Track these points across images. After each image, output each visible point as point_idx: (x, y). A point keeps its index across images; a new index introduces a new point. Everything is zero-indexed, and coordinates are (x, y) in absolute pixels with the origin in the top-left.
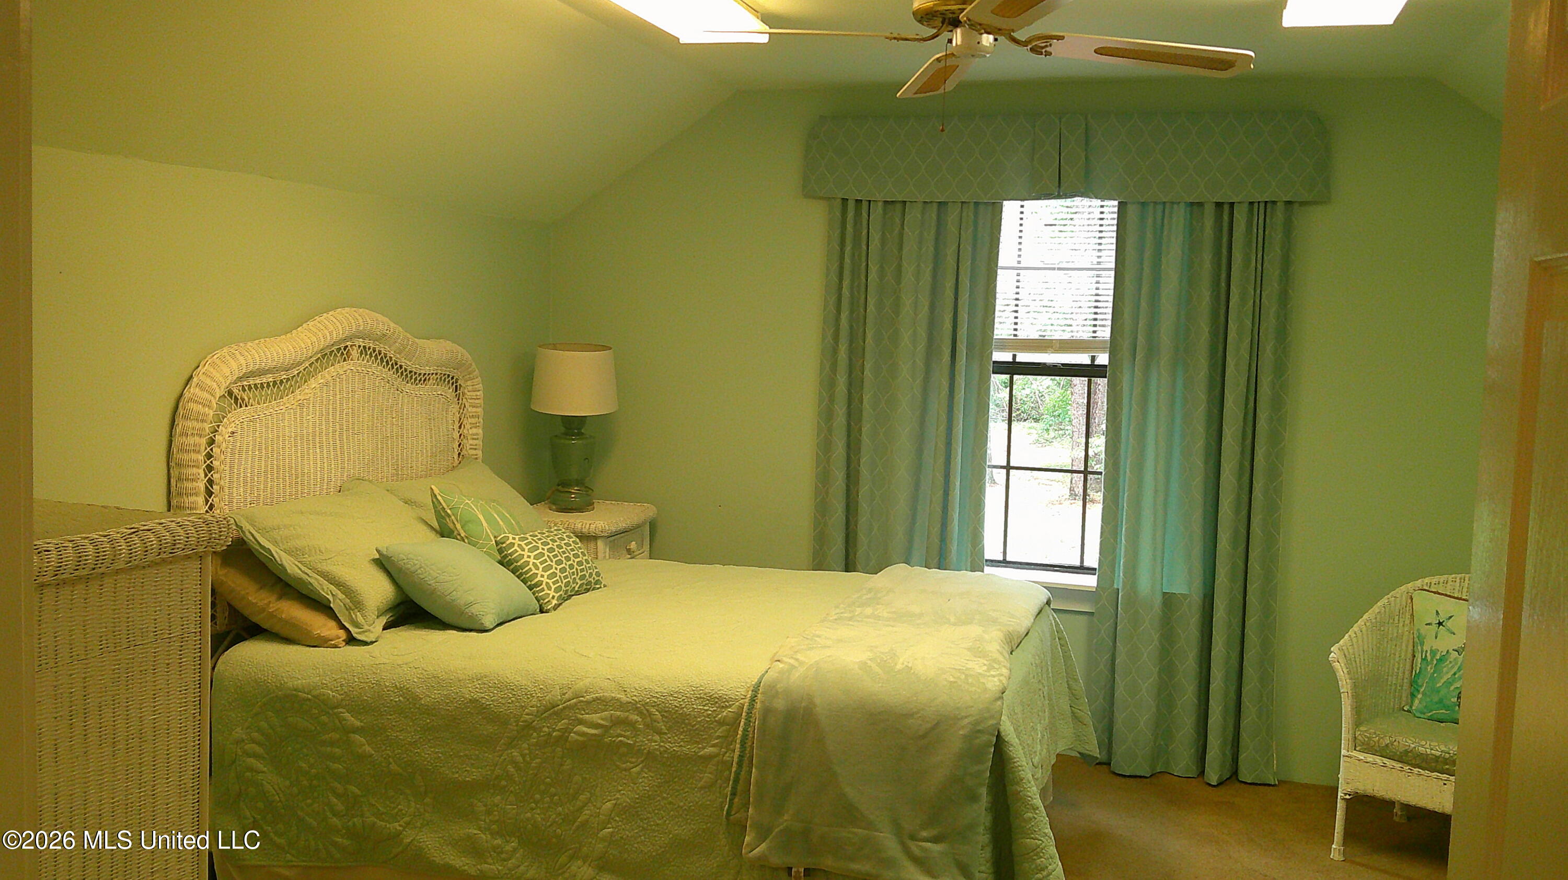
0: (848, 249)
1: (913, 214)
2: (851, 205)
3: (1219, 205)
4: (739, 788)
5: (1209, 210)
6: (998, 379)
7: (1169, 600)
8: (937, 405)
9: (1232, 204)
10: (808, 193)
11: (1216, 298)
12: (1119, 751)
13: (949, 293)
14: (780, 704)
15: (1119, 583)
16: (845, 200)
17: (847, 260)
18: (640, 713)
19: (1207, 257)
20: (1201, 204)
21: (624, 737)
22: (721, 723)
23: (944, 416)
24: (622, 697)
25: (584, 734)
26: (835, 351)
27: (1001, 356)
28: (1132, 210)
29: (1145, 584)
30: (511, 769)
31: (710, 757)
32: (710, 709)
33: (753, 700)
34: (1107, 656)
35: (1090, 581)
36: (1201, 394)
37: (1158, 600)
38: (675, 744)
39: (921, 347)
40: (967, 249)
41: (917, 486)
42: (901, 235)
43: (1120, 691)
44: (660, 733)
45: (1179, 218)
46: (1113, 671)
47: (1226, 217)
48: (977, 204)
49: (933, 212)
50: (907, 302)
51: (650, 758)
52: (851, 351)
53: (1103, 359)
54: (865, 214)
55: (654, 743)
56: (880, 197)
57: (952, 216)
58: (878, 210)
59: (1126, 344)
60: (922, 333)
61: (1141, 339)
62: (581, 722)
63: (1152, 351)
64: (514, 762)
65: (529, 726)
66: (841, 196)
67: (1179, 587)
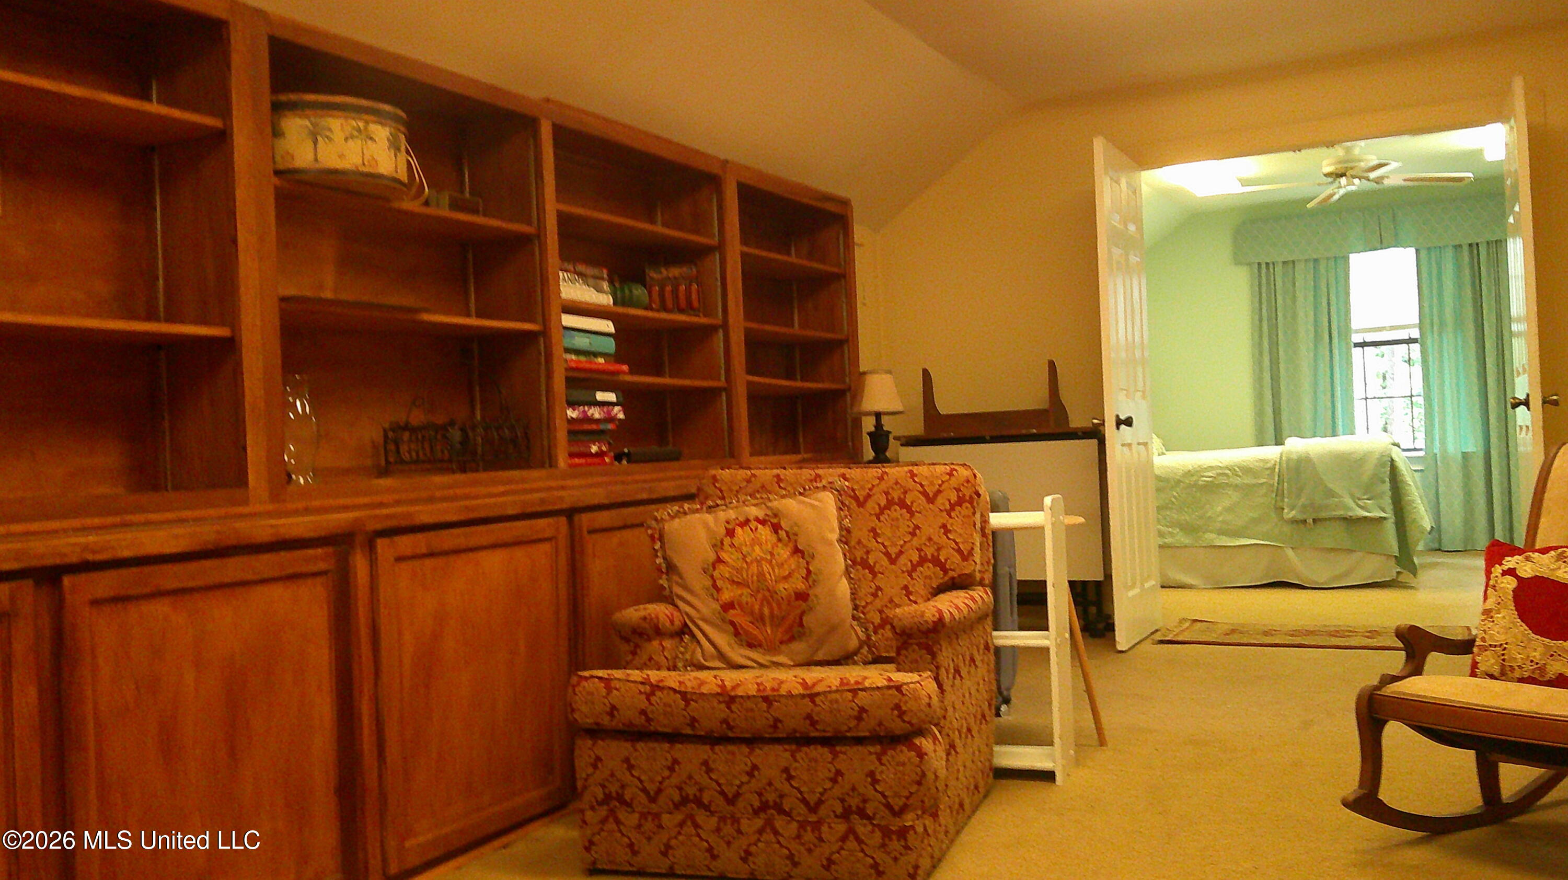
0: (1264, 290)
1: (1300, 267)
2: (1264, 266)
3: (1470, 245)
4: (1280, 493)
5: (1466, 249)
6: (1356, 352)
7: (1465, 456)
8: (1323, 367)
9: (1477, 244)
10: (1237, 262)
11: (1474, 293)
12: (1445, 538)
13: (1325, 304)
14: (1294, 457)
15: (1436, 451)
16: (1259, 264)
17: (1264, 295)
18: (1230, 470)
19: (1467, 272)
20: (1460, 246)
21: (1223, 480)
22: (1267, 469)
23: (1328, 370)
24: (1221, 465)
25: (1205, 481)
26: (1260, 344)
27: (1357, 338)
28: (1423, 253)
29: (1451, 448)
30: (1173, 500)
31: (1262, 484)
32: (1261, 464)
33: (1281, 458)
34: (1434, 491)
35: (1421, 454)
36: (1472, 344)
37: (1459, 456)
38: (1248, 480)
39: (1312, 336)
40: (1332, 281)
41: (1316, 410)
42: (1294, 278)
43: (1443, 506)
44: (1240, 476)
45: (1449, 254)
46: (1438, 499)
47: (1475, 252)
48: (1335, 257)
49: (1311, 265)
50: (1301, 314)
51: (1236, 487)
52: (1270, 344)
53: (1415, 334)
54: (1271, 270)
55: (1238, 481)
56: (1280, 259)
57: (1322, 268)
58: (1279, 269)
59: (1427, 322)
60: (1311, 329)
61: (1436, 319)
62: (1203, 477)
63: (1442, 324)
64: (1175, 497)
65: (1179, 481)
66: (1257, 261)
67: (1470, 448)
